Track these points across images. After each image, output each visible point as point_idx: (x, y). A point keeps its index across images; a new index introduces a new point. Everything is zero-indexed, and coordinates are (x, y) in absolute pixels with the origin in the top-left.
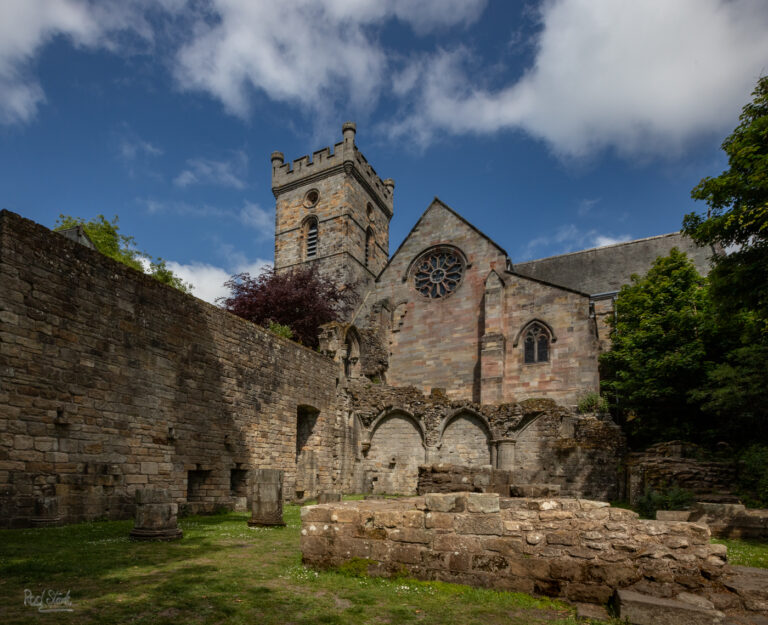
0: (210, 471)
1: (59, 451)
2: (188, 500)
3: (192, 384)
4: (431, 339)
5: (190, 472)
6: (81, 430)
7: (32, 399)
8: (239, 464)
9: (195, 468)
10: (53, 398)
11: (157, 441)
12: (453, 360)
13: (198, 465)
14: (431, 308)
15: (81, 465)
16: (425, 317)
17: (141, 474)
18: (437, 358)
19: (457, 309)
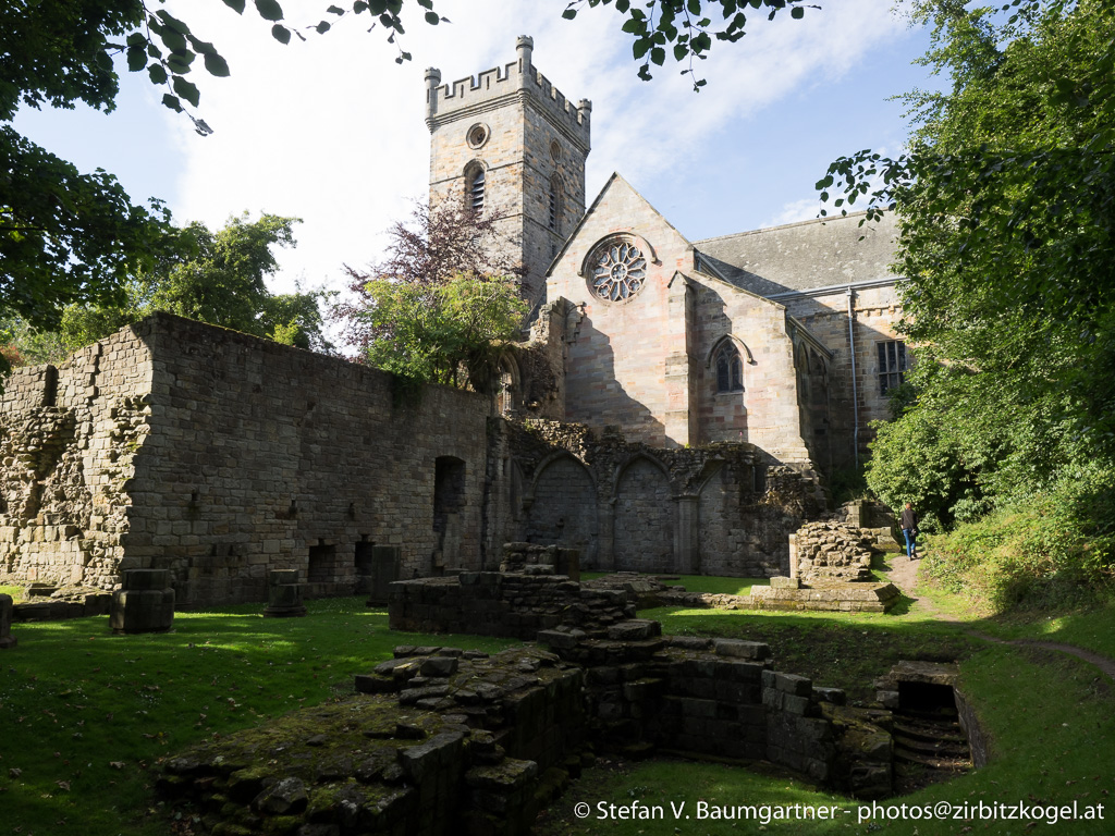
0: (333, 546)
1: (192, 533)
2: (309, 581)
3: (316, 448)
5: (311, 548)
6: (211, 510)
7: (172, 484)
8: (364, 536)
9: (317, 543)
10: (189, 481)
11: (279, 515)
13: (321, 540)
14: (611, 313)
15: (210, 546)
17: (262, 553)
19: (641, 318)
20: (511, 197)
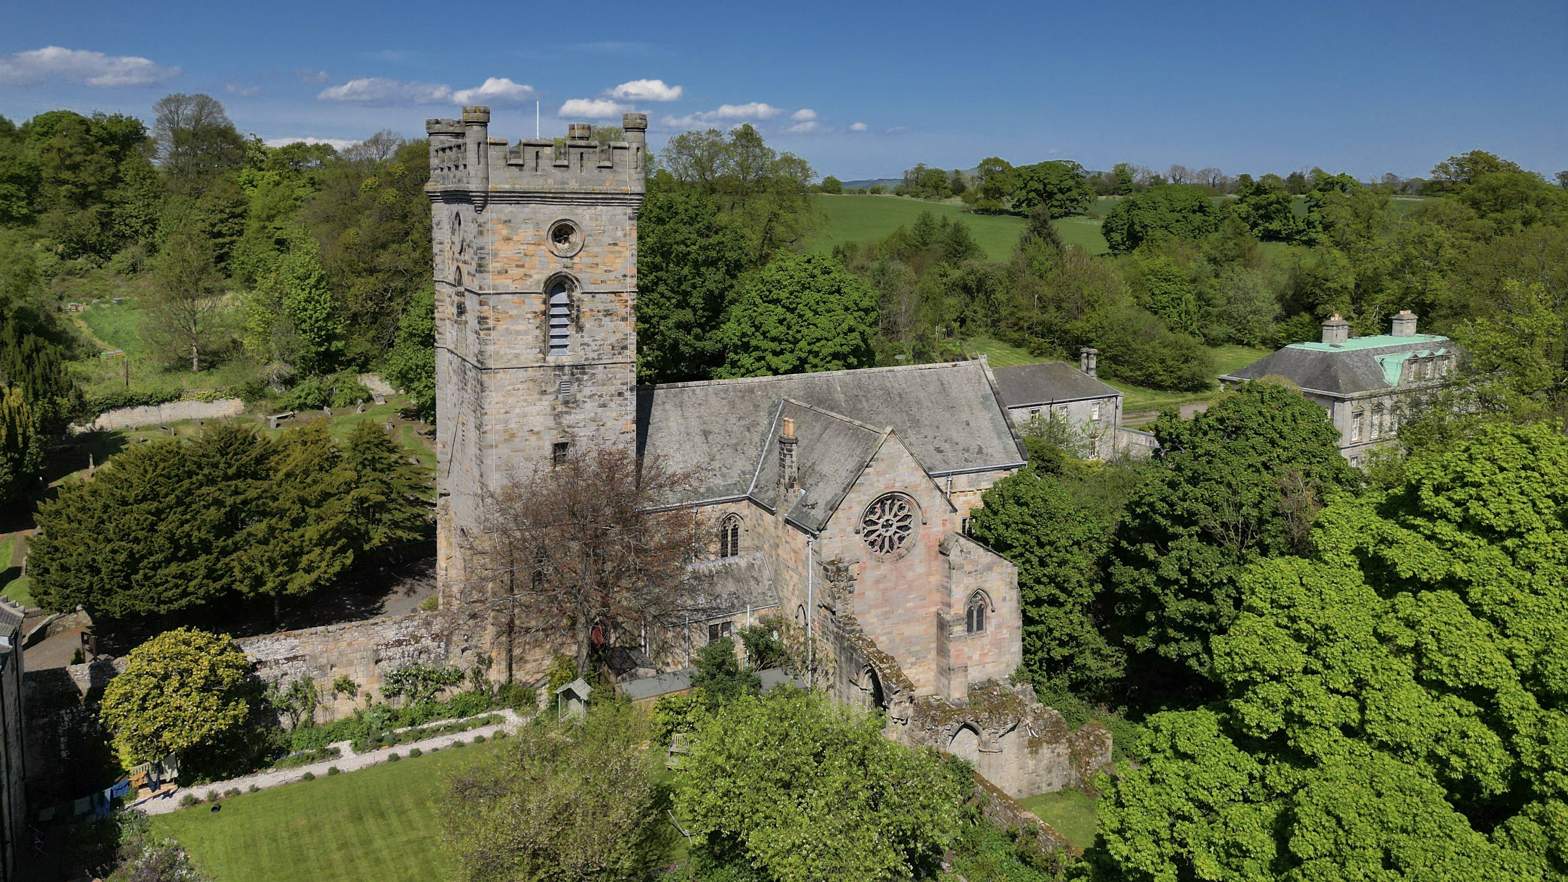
4: (885, 609)
12: (906, 634)
14: (884, 569)
16: (878, 582)
18: (890, 633)
19: (911, 573)
20: (619, 336)
